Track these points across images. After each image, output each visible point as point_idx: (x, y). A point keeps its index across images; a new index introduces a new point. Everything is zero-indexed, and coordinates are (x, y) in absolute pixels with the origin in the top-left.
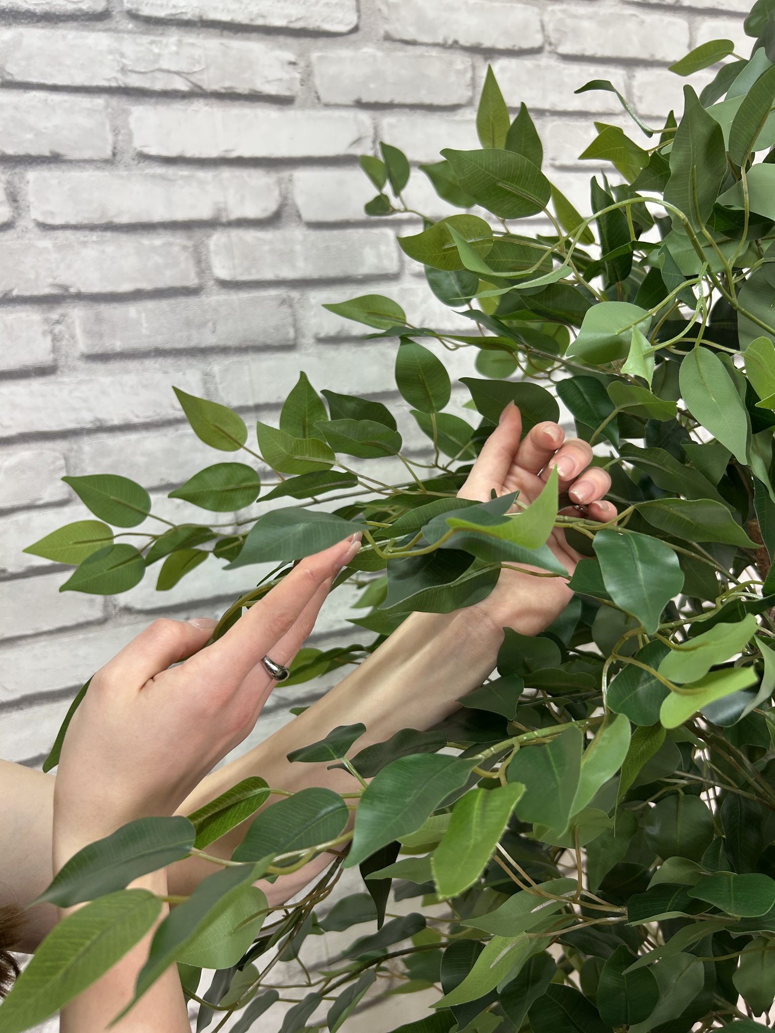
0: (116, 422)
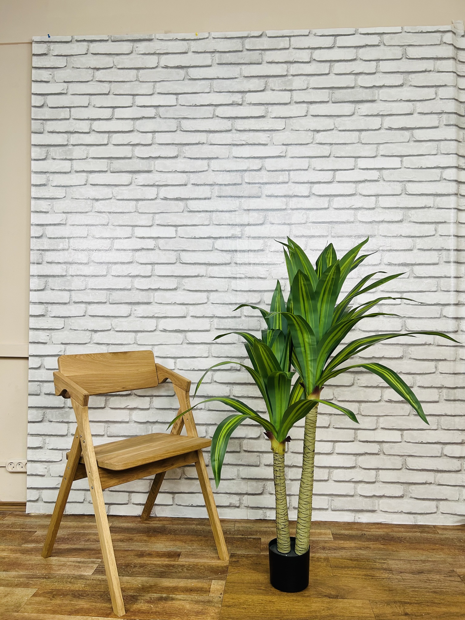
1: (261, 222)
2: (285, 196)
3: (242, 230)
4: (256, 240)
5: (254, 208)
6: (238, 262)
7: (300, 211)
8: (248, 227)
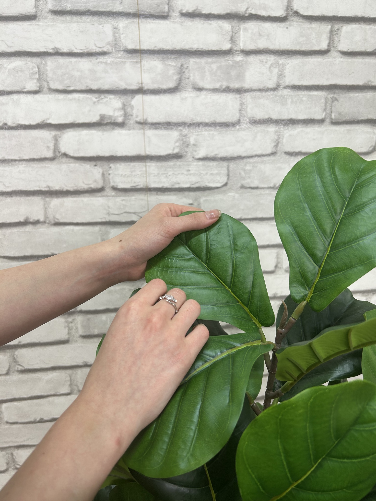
0: (66, 50)
1: (171, 85)
2: (228, 17)
3: (124, 105)
4: (163, 132)
5: (152, 47)
6: (121, 186)
7: (263, 57)
8: (138, 97)
